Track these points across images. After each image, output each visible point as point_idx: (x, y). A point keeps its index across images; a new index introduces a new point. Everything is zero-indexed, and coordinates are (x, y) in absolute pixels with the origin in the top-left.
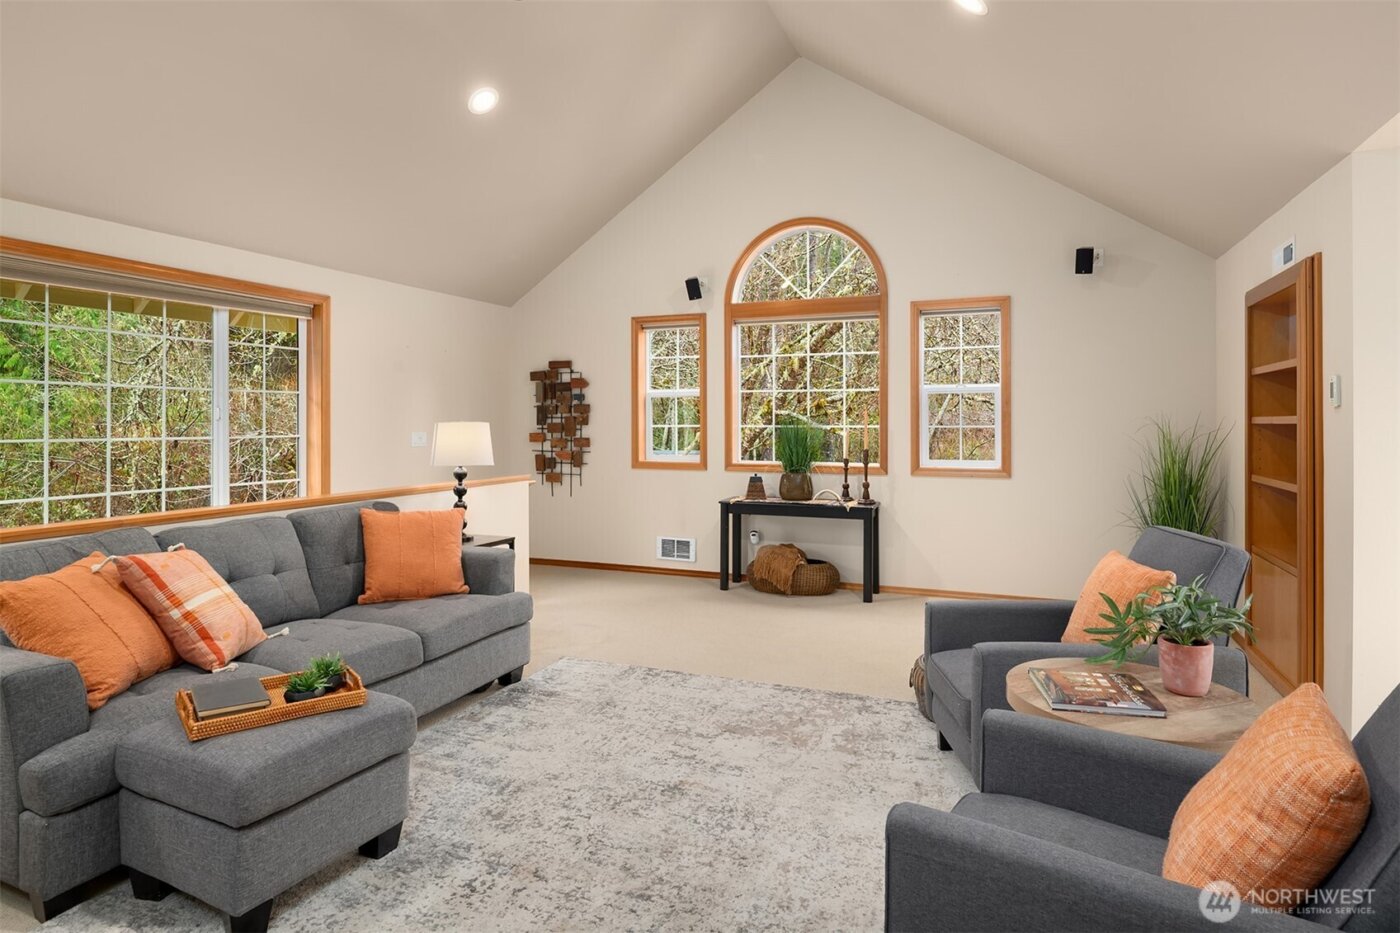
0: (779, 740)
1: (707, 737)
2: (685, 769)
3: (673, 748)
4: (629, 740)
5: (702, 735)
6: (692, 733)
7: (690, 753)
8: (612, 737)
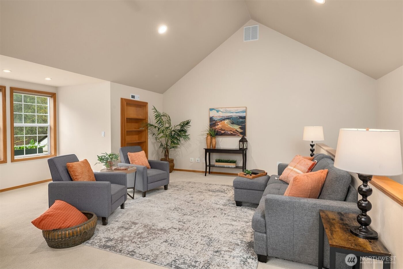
0: (152, 227)
1: (173, 228)
2: (182, 219)
3: (184, 225)
4: (198, 227)
5: (175, 229)
6: (177, 230)
7: (180, 223)
8: (203, 228)
